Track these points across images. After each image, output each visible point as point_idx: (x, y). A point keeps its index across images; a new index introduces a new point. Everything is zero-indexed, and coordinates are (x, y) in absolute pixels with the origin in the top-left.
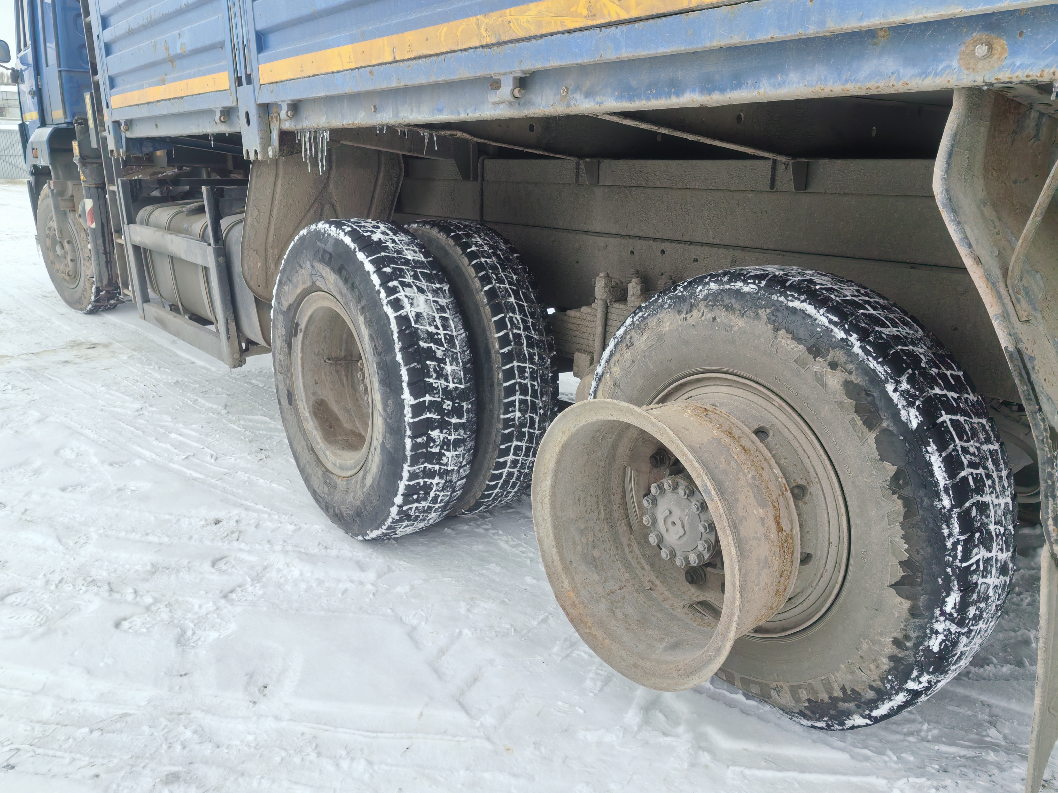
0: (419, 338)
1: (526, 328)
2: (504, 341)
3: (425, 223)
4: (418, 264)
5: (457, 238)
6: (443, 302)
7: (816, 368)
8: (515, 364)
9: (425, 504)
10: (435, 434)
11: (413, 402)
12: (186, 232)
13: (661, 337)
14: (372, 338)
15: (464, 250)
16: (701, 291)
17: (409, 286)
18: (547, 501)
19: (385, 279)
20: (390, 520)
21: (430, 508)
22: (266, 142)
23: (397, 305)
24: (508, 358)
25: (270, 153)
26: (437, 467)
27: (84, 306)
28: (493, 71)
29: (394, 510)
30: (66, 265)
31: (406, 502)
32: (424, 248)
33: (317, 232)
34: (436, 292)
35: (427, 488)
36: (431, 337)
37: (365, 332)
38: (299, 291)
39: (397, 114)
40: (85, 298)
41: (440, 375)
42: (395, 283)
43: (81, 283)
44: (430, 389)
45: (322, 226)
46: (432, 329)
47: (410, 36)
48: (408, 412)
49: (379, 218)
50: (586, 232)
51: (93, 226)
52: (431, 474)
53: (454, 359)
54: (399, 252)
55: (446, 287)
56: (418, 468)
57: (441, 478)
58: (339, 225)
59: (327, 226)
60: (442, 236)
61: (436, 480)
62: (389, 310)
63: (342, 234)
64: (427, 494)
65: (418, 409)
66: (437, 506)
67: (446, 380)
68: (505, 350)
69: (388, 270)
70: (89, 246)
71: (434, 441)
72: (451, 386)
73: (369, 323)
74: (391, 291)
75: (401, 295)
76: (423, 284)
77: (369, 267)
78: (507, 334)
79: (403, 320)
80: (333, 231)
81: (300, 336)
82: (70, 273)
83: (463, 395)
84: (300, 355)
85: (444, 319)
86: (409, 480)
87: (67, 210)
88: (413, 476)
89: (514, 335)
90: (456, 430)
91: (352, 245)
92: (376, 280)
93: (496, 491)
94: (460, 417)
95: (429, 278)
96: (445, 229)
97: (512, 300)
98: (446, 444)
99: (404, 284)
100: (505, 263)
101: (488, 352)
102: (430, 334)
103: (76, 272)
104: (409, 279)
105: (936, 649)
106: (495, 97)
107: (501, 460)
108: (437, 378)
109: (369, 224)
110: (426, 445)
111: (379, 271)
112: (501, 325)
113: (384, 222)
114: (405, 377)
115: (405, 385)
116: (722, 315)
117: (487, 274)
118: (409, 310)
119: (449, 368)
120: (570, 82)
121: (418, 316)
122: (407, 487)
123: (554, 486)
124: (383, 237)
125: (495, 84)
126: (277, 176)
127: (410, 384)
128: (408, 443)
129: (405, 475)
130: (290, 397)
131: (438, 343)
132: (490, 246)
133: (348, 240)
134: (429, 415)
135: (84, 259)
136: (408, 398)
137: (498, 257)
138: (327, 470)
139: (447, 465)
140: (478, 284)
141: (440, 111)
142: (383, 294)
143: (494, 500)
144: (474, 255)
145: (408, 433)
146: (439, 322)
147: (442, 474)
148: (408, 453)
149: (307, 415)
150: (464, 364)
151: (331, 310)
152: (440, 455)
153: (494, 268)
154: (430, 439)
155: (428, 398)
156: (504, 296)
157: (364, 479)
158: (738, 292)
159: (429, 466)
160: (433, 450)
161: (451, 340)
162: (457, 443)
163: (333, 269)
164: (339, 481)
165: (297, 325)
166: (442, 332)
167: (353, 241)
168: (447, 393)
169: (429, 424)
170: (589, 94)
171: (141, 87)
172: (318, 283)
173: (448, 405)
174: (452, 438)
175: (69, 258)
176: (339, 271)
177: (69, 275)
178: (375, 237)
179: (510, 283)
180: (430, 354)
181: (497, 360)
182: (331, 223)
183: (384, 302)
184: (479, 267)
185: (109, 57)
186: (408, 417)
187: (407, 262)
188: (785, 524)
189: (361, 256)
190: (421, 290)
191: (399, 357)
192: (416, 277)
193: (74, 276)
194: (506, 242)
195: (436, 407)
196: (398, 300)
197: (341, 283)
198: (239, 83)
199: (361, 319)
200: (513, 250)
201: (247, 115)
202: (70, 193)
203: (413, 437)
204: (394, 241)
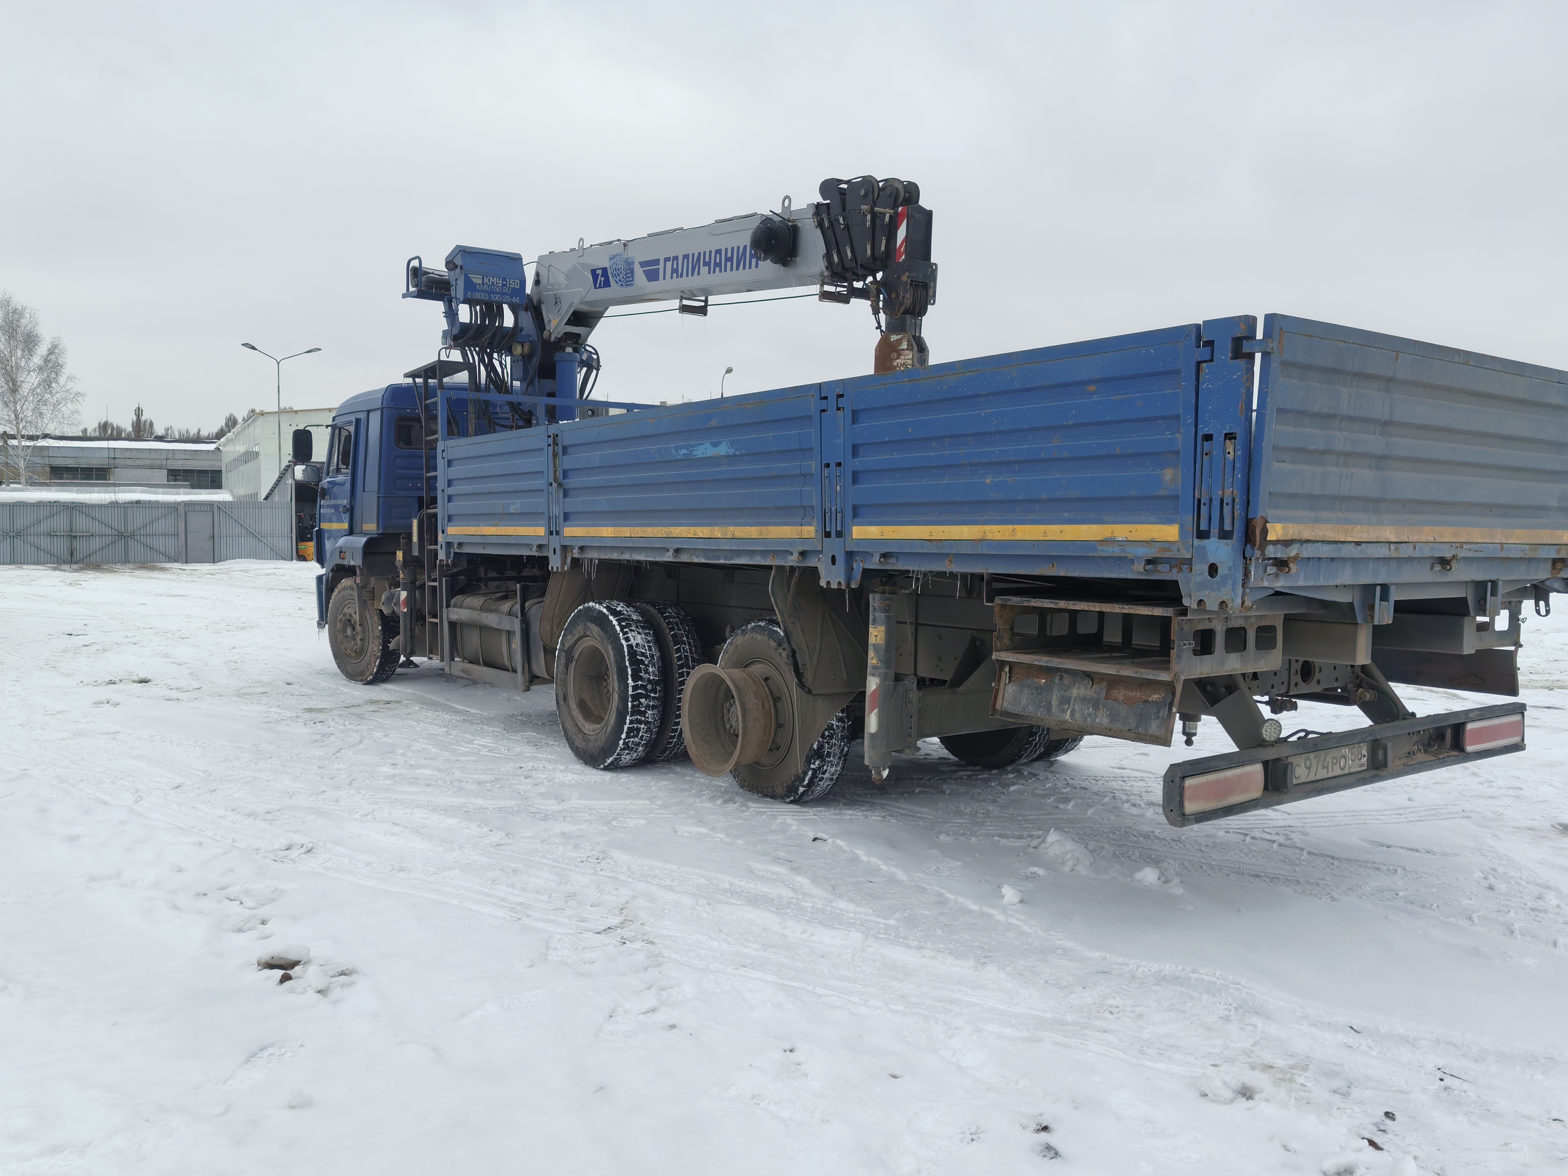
0: (637, 655)
1: (691, 652)
2: (679, 658)
3: (643, 603)
4: (638, 621)
5: (659, 610)
6: (649, 638)
7: (780, 651)
8: (685, 670)
9: (637, 740)
10: (643, 700)
11: (633, 684)
12: (496, 611)
13: (737, 646)
14: (614, 655)
15: (662, 616)
16: (750, 626)
17: (634, 631)
18: (687, 714)
19: (622, 628)
20: (619, 748)
21: (639, 743)
22: (564, 563)
23: (627, 639)
24: (681, 667)
25: (566, 569)
26: (643, 719)
27: (365, 677)
28: (667, 546)
29: (621, 742)
30: (356, 644)
31: (628, 737)
32: (641, 614)
33: (589, 607)
34: (646, 634)
35: (638, 730)
36: (643, 654)
37: (611, 653)
38: (575, 638)
39: (631, 556)
40: (368, 670)
41: (647, 672)
42: (627, 630)
43: (367, 658)
44: (641, 679)
45: (591, 604)
46: (643, 651)
47: (637, 529)
48: (630, 689)
49: (620, 600)
50: (730, 606)
51: (405, 610)
52: (640, 722)
53: (653, 665)
54: (630, 616)
55: (651, 632)
56: (634, 718)
57: (645, 725)
58: (600, 604)
59: (594, 604)
60: (652, 608)
61: (642, 726)
62: (623, 642)
63: (602, 608)
64: (638, 733)
65: (635, 688)
66: (643, 742)
67: (649, 675)
68: (680, 663)
69: (624, 624)
70: (380, 628)
71: (642, 704)
72: (652, 678)
73: (613, 649)
74: (625, 633)
75: (630, 635)
76: (640, 630)
77: (615, 623)
78: (681, 655)
79: (630, 647)
80: (597, 606)
81: (574, 663)
82: (357, 651)
83: (657, 683)
84: (573, 674)
85: (650, 647)
86: (630, 724)
87: (368, 599)
88: (631, 722)
89: (685, 655)
90: (653, 700)
91: (607, 613)
92: (618, 628)
93: (675, 740)
94: (656, 694)
95: (643, 628)
96: (654, 605)
97: (685, 639)
98: (648, 707)
99: (631, 630)
100: (682, 622)
101: (671, 663)
102: (643, 653)
103: (362, 649)
104: (634, 628)
105: (816, 748)
106: (668, 554)
107: (677, 720)
108: (645, 673)
109: (615, 603)
110: (638, 706)
111: (619, 624)
112: (678, 650)
113: (622, 602)
114: (630, 673)
115: (629, 676)
116: (755, 635)
117: (673, 627)
118: (633, 642)
119: (651, 669)
120: (691, 552)
121: (637, 645)
122: (628, 728)
123: (690, 707)
124: (621, 609)
125: (668, 550)
126: (564, 578)
127: (631, 676)
128: (630, 704)
129: (628, 721)
130: (565, 699)
131: (646, 657)
132: (676, 613)
133: (605, 611)
134: (640, 691)
135: (374, 638)
136: (630, 681)
137: (679, 618)
138: (585, 734)
139: (648, 718)
140: (668, 631)
141: (648, 557)
142: (621, 635)
143: (674, 746)
144: (667, 618)
145: (630, 699)
146: (647, 648)
147: (646, 723)
148: (630, 710)
149: (575, 707)
150: (658, 668)
151: (593, 646)
152: (645, 712)
153: (677, 624)
154: (640, 703)
155: (640, 683)
156: (680, 637)
157: (606, 730)
158: (760, 626)
159: (639, 717)
160: (642, 709)
161: (652, 656)
162: (654, 707)
163: (596, 625)
164: (592, 738)
165: (573, 657)
166: (648, 652)
167: (608, 611)
168: (649, 681)
169: (640, 696)
170: (697, 557)
171: (478, 525)
172: (588, 633)
173: (649, 687)
174: (651, 704)
175: (359, 637)
176: (600, 625)
177: (355, 651)
178: (618, 609)
179: (684, 631)
180: (642, 662)
181: (675, 667)
182: (596, 603)
183: (622, 638)
184: (669, 623)
185: (450, 504)
186: (630, 692)
187: (633, 620)
188: (767, 707)
189: (611, 618)
190: (639, 633)
191: (627, 663)
192: (637, 627)
193: (360, 652)
194: (684, 612)
195: (643, 687)
196: (628, 637)
197: (600, 631)
198: (551, 533)
199: (610, 647)
200: (688, 615)
201: (554, 549)
202: (372, 586)
203: (632, 702)
204: (627, 611)
